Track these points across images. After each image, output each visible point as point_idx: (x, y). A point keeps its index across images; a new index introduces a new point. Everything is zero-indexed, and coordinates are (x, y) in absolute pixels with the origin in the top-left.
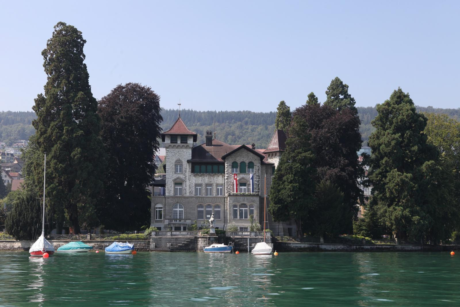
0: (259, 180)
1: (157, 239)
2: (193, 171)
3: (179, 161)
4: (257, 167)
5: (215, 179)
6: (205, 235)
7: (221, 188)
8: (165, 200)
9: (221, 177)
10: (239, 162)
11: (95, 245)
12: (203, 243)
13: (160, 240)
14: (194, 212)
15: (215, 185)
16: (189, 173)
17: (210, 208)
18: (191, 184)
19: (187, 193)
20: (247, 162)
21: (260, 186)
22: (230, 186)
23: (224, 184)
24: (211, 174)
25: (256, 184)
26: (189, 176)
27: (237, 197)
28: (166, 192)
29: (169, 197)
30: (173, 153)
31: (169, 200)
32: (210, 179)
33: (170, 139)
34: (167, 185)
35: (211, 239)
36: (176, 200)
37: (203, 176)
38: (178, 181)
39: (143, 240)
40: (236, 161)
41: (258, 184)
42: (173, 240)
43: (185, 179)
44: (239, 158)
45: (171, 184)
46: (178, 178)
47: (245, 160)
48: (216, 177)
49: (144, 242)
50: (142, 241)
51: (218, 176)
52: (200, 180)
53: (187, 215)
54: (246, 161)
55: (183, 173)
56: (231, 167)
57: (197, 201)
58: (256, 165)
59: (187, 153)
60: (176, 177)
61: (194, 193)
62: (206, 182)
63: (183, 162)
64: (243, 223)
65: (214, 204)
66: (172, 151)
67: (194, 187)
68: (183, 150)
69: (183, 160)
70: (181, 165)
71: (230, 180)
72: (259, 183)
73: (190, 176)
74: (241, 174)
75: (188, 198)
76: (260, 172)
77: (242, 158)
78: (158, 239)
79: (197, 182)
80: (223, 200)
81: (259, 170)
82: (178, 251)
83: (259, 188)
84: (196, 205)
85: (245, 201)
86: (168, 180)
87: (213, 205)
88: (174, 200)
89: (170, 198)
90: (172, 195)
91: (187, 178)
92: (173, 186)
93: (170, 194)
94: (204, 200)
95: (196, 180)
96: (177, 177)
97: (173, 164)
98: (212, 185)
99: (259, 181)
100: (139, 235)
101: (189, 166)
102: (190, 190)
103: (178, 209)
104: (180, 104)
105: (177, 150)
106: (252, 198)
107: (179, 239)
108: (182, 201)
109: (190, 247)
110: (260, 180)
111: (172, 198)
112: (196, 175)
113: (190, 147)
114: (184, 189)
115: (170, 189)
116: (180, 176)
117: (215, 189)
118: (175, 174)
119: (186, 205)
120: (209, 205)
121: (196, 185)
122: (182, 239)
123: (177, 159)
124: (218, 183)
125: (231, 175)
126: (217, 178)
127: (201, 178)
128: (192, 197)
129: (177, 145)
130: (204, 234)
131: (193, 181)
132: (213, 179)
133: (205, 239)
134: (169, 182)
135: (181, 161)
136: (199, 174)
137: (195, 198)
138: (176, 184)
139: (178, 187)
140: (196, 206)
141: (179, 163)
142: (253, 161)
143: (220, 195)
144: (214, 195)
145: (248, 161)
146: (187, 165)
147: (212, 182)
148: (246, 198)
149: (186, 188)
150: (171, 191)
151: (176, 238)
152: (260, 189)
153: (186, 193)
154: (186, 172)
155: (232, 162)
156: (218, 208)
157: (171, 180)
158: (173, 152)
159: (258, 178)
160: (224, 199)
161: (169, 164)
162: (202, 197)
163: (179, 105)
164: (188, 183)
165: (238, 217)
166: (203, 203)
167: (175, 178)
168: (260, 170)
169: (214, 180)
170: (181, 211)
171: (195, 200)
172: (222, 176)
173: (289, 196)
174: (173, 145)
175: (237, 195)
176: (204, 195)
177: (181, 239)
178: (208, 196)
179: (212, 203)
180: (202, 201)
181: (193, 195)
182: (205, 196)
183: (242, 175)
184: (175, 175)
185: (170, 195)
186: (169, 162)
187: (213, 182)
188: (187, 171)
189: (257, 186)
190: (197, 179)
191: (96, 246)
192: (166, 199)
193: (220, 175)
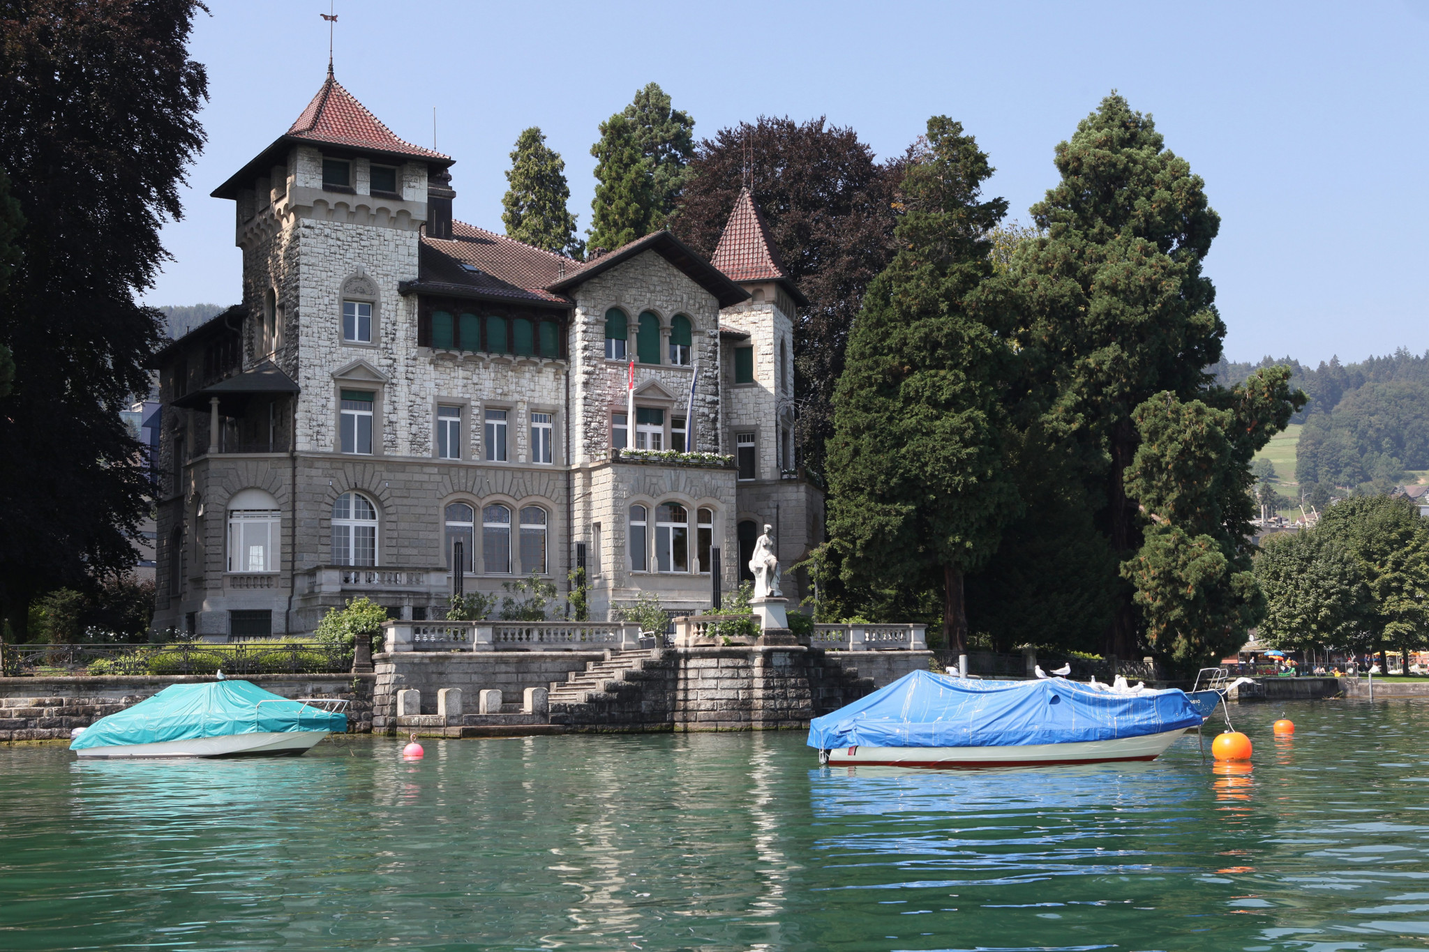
0: (716, 398)
1: (426, 664)
2: (425, 338)
3: (363, 285)
4: (707, 340)
5: (524, 382)
6: (736, 638)
7: (548, 426)
8: (294, 476)
9: (551, 376)
10: (634, 312)
11: (39, 704)
12: (727, 683)
13: (441, 673)
14: (432, 536)
15: (523, 409)
16: (410, 343)
17: (500, 521)
18: (418, 401)
19: (399, 441)
20: (667, 313)
21: (719, 425)
22: (599, 418)
23: (564, 411)
24: (511, 358)
25: (703, 415)
26: (410, 362)
27: (649, 470)
28: (298, 432)
29: (313, 460)
30: (331, 242)
31: (313, 472)
32: (503, 382)
33: (320, 171)
34: (302, 397)
35: (777, 660)
36: (350, 474)
37: (471, 367)
38: (358, 382)
39: (334, 675)
40: (623, 304)
41: (712, 416)
42: (506, 673)
43: (390, 375)
44: (633, 292)
45: (325, 394)
46: (360, 366)
47: (658, 303)
48: (528, 375)
49: (339, 686)
50: (322, 679)
51: (540, 372)
52: (461, 382)
53: (403, 551)
54: (661, 307)
55: (382, 345)
56: (600, 329)
57: (449, 486)
58: (701, 333)
59: (397, 246)
60: (348, 362)
61: (430, 445)
62: (487, 394)
63: (378, 290)
64: (672, 590)
65: (524, 501)
66: (327, 231)
67: (430, 418)
68: (381, 230)
69: (380, 282)
70: (370, 306)
71: (598, 392)
72: (717, 413)
73: (415, 359)
74: (645, 367)
75: (403, 465)
76: (718, 363)
77: (648, 295)
78: (432, 668)
79: (444, 393)
80: (561, 483)
81: (715, 352)
82: (587, 727)
83: (716, 436)
84: (442, 504)
85: (681, 488)
86: (309, 372)
87: (518, 505)
88: (340, 474)
89: (318, 464)
90: (331, 449)
91: (401, 369)
92: (332, 404)
93: (322, 443)
94: (478, 480)
95: (441, 382)
96: (354, 358)
97: (332, 296)
98: (509, 409)
99: (716, 403)
100: (301, 648)
101: (410, 313)
102: (414, 429)
103: (352, 522)
104: (333, 18)
105: (350, 226)
106: (707, 478)
107: (534, 667)
108: (376, 481)
109: (644, 706)
110: (719, 398)
111: (328, 465)
112: (442, 357)
113: (414, 221)
114: (385, 422)
115: (321, 418)
116: (365, 359)
117: (524, 429)
118: (343, 345)
119: (398, 501)
120: (497, 504)
121: (444, 407)
122: (548, 665)
123: (350, 271)
124: (538, 404)
125: (604, 366)
126: (532, 380)
127: (461, 373)
128: (423, 464)
129: (353, 202)
130: (732, 633)
131: (426, 384)
132: (517, 383)
133: (741, 662)
134: (311, 382)
135: (369, 285)
136: (457, 353)
137: (436, 470)
138: (350, 396)
139: (356, 413)
140: (442, 510)
141: (363, 292)
142: (691, 313)
143: (541, 463)
144: (522, 459)
145: (670, 308)
146: (401, 305)
147: (510, 398)
148: (683, 474)
149: (393, 418)
150: (323, 430)
151: (521, 660)
152: (720, 441)
153: (393, 444)
154: (393, 339)
155: (605, 310)
156: (536, 523)
157: (326, 374)
158: (334, 235)
159: (711, 388)
160: (562, 477)
161: (315, 293)
162: (468, 467)
163: (326, 18)
164: (402, 393)
165: (653, 562)
166: (471, 493)
167: (343, 364)
168: (719, 356)
169: (519, 389)
170: (365, 528)
171: (438, 478)
172: (556, 374)
173: (959, 466)
174: (334, 198)
175: (645, 461)
176: (475, 457)
177: (544, 666)
178: (490, 463)
179: (513, 497)
180: (470, 484)
181: (425, 454)
182: (481, 459)
183: (648, 370)
184: (344, 349)
185: (321, 449)
186: (314, 284)
187: (516, 397)
188: (401, 334)
189: (709, 425)
190: (445, 376)
191: (46, 710)
192: (299, 469)
193: (546, 365)
